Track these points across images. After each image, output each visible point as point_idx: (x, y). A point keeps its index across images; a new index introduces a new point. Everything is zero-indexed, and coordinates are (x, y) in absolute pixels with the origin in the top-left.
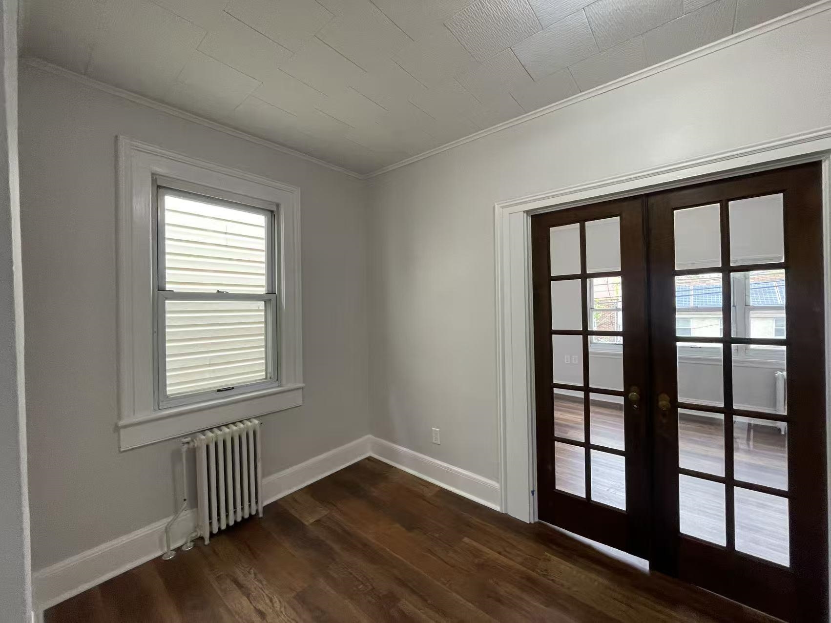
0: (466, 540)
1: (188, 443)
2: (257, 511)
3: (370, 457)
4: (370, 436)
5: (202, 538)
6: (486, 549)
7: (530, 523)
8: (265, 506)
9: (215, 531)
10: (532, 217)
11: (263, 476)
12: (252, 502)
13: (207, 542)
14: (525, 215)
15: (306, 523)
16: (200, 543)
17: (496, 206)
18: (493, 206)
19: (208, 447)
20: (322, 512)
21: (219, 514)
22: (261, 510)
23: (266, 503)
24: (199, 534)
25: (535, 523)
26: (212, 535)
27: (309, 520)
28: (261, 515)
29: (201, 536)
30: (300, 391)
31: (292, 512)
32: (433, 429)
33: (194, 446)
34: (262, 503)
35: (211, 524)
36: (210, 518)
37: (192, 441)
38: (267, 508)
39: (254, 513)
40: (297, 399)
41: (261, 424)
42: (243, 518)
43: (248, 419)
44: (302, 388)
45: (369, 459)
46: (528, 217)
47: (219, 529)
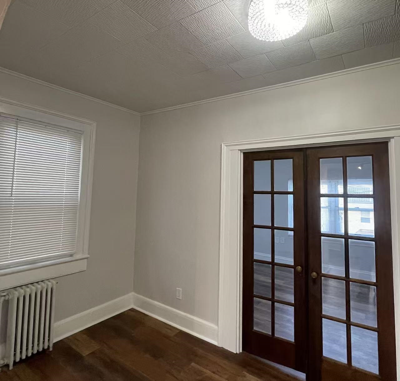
0: (193, 364)
1: (4, 296)
2: (49, 346)
3: (132, 308)
4: (133, 293)
5: (7, 366)
6: (205, 370)
7: (237, 353)
8: (54, 343)
9: (18, 360)
10: (244, 153)
11: (55, 321)
12: (45, 339)
13: (11, 368)
14: (240, 152)
15: (84, 355)
16: (5, 369)
17: (223, 145)
18: (220, 144)
19: (18, 299)
20: (95, 346)
21: (21, 348)
22: (51, 345)
23: (55, 341)
24: (6, 362)
25: (240, 353)
26: (15, 363)
27: (85, 353)
28: (51, 349)
29: (8, 363)
30: (86, 260)
31: (74, 347)
32: (177, 288)
33: (9, 298)
34: (52, 341)
35: (15, 355)
36: (15, 350)
37: (8, 294)
38: (55, 344)
39: (46, 347)
40: (83, 266)
41: (57, 283)
42: (38, 351)
43: (48, 280)
44: (87, 258)
45: (132, 310)
46: (241, 153)
47: (21, 359)
